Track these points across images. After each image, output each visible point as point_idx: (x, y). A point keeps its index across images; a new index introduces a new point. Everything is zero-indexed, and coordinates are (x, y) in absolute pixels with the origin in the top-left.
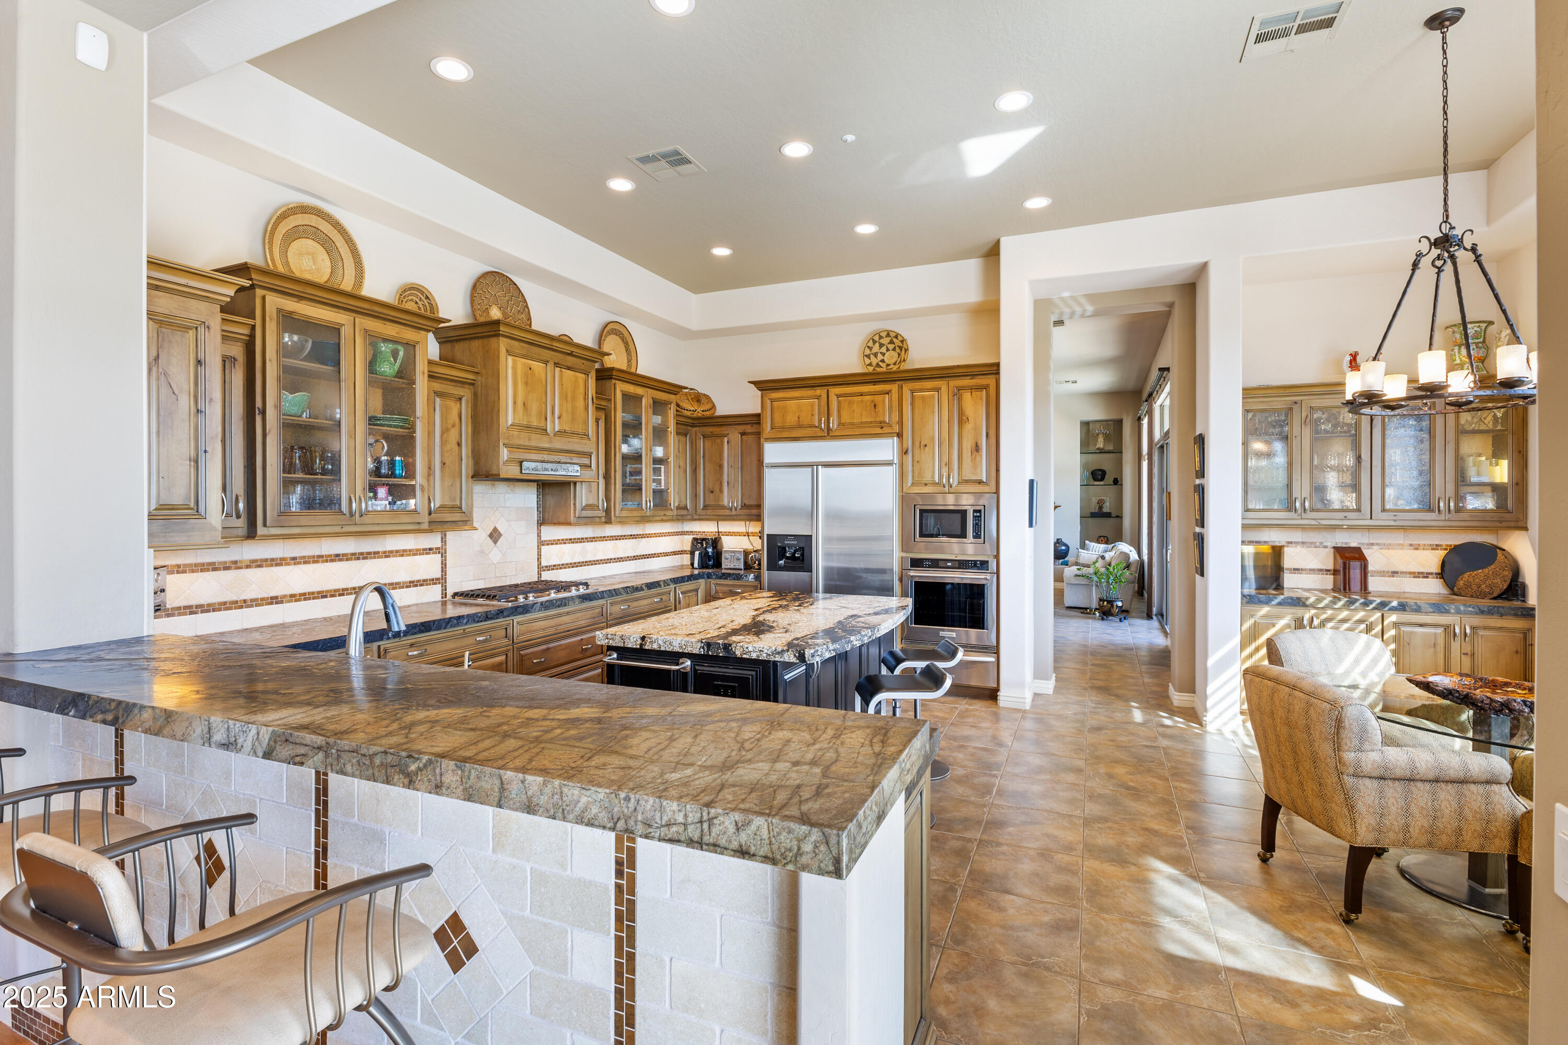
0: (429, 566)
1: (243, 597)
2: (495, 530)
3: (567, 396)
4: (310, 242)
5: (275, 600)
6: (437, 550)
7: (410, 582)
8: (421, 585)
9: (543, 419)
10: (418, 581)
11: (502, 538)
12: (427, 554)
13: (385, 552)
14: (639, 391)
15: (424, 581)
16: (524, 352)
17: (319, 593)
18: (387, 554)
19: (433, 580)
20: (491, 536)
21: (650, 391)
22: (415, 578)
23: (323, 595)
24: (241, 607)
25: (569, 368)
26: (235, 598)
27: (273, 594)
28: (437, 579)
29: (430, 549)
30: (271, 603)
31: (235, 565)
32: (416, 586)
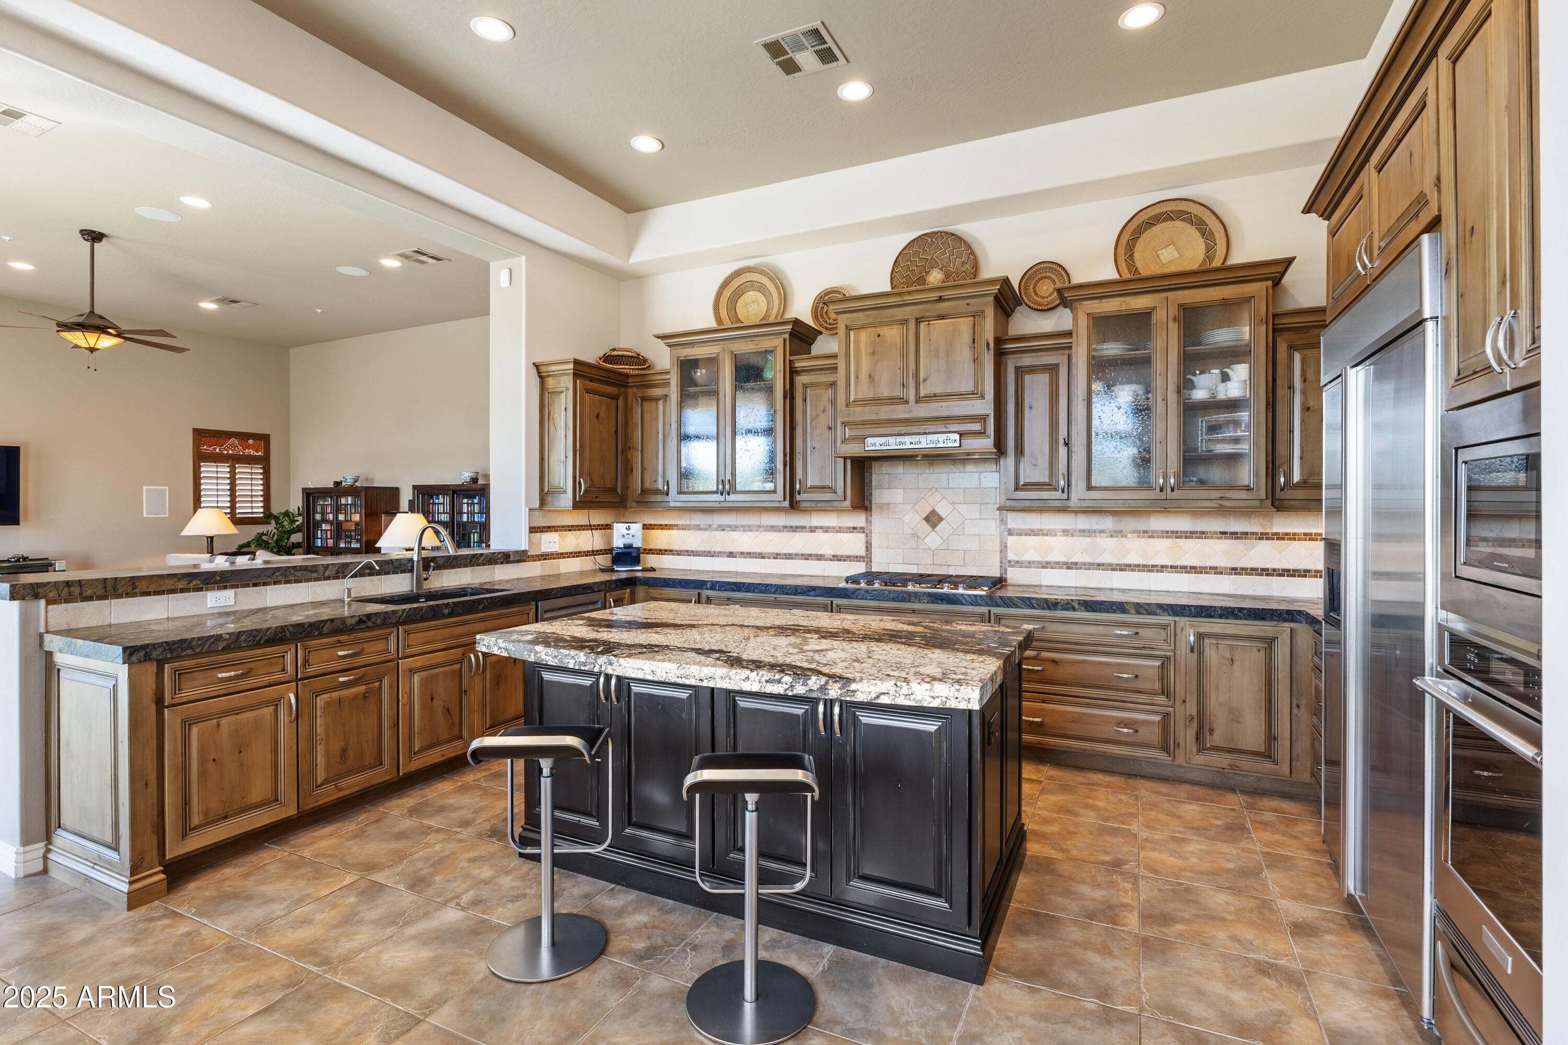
0: (853, 544)
1: (713, 550)
2: (933, 512)
3: (937, 351)
4: (751, 293)
5: (731, 555)
6: (862, 530)
7: (833, 556)
8: (845, 560)
9: (898, 385)
10: (842, 556)
11: (943, 522)
12: (850, 532)
13: (810, 527)
14: (1140, 303)
15: (847, 557)
16: (871, 320)
17: (760, 554)
18: (813, 530)
19: (857, 557)
20: (927, 519)
21: (1171, 295)
22: (839, 553)
23: (762, 556)
24: (713, 556)
25: (942, 317)
26: (709, 550)
27: (731, 550)
28: (861, 557)
29: (854, 528)
30: (729, 557)
31: (708, 528)
32: (840, 560)
